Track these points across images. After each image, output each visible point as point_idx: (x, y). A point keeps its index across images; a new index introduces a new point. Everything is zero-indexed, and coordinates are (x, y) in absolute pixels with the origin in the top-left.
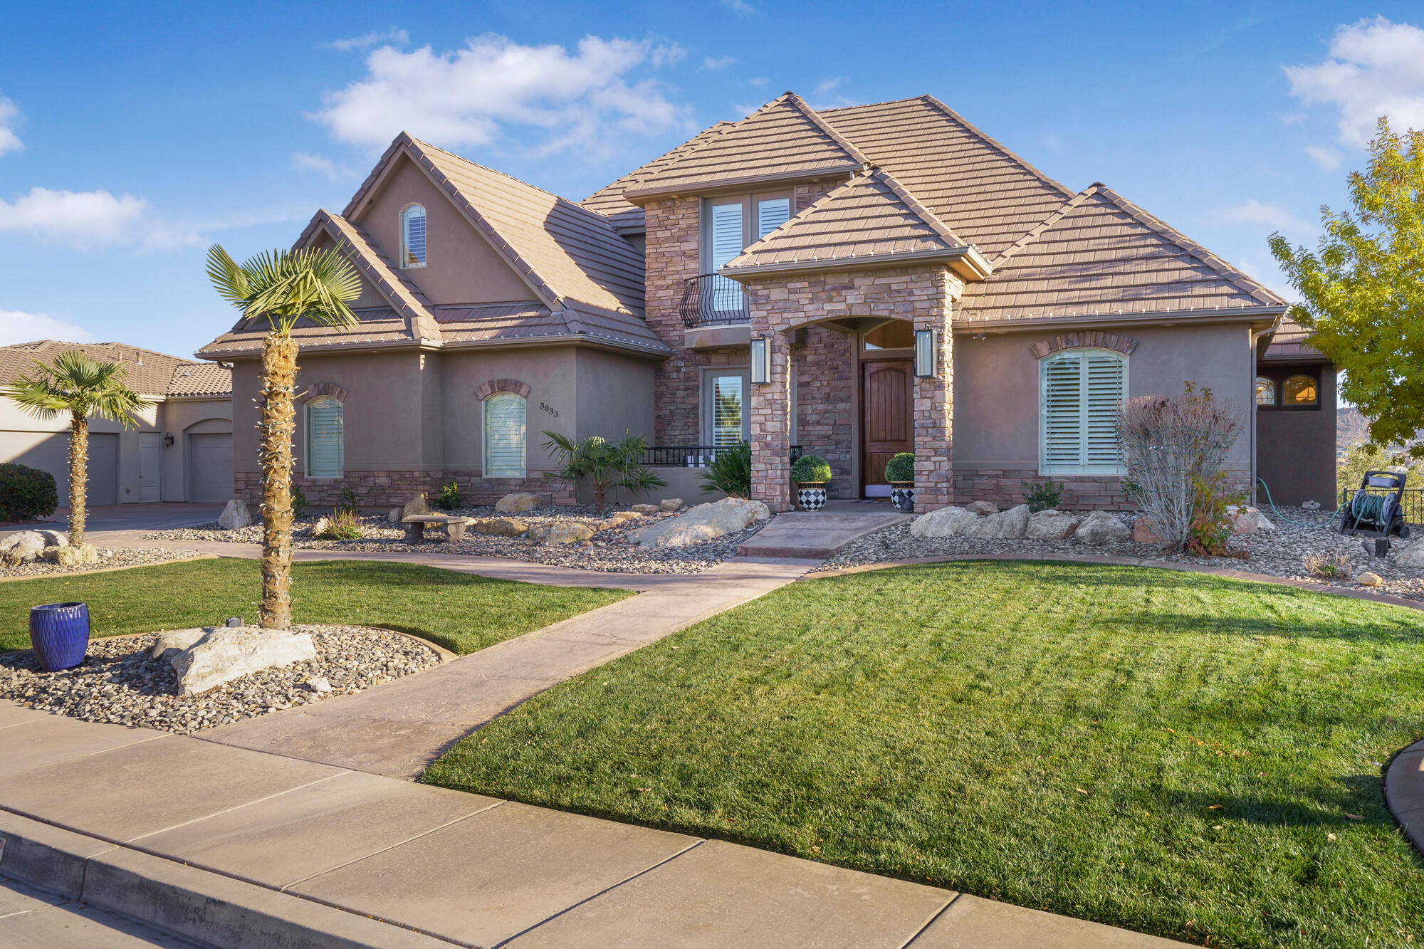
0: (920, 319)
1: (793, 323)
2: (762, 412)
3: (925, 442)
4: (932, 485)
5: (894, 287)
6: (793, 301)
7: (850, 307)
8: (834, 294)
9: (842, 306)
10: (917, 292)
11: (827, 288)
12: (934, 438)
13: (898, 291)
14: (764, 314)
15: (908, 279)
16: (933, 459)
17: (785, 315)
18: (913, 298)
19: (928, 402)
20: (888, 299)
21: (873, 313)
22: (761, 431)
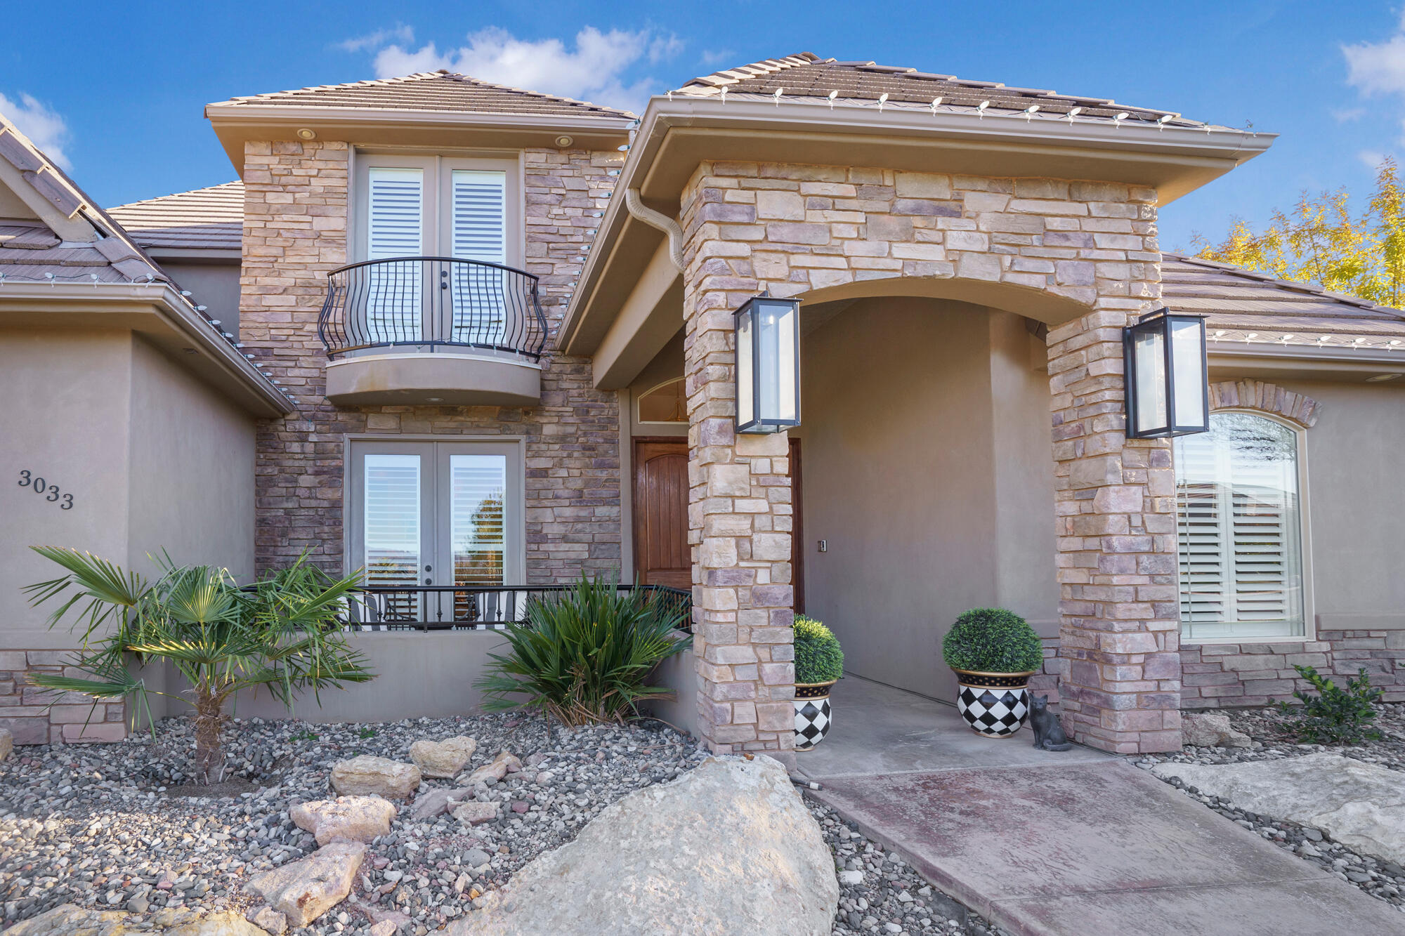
0: (1114, 303)
1: (820, 281)
2: (743, 505)
3: (1136, 587)
4: (1152, 686)
5: (1055, 224)
6: (816, 226)
7: (955, 257)
8: (917, 221)
9: (937, 254)
10: (1102, 241)
11: (901, 205)
12: (1152, 576)
13: (1063, 235)
14: (744, 250)
15: (1081, 209)
16: (1153, 626)
17: (797, 260)
18: (1096, 254)
19: (1137, 492)
20: (1041, 252)
21: (1010, 278)
22: (740, 558)
